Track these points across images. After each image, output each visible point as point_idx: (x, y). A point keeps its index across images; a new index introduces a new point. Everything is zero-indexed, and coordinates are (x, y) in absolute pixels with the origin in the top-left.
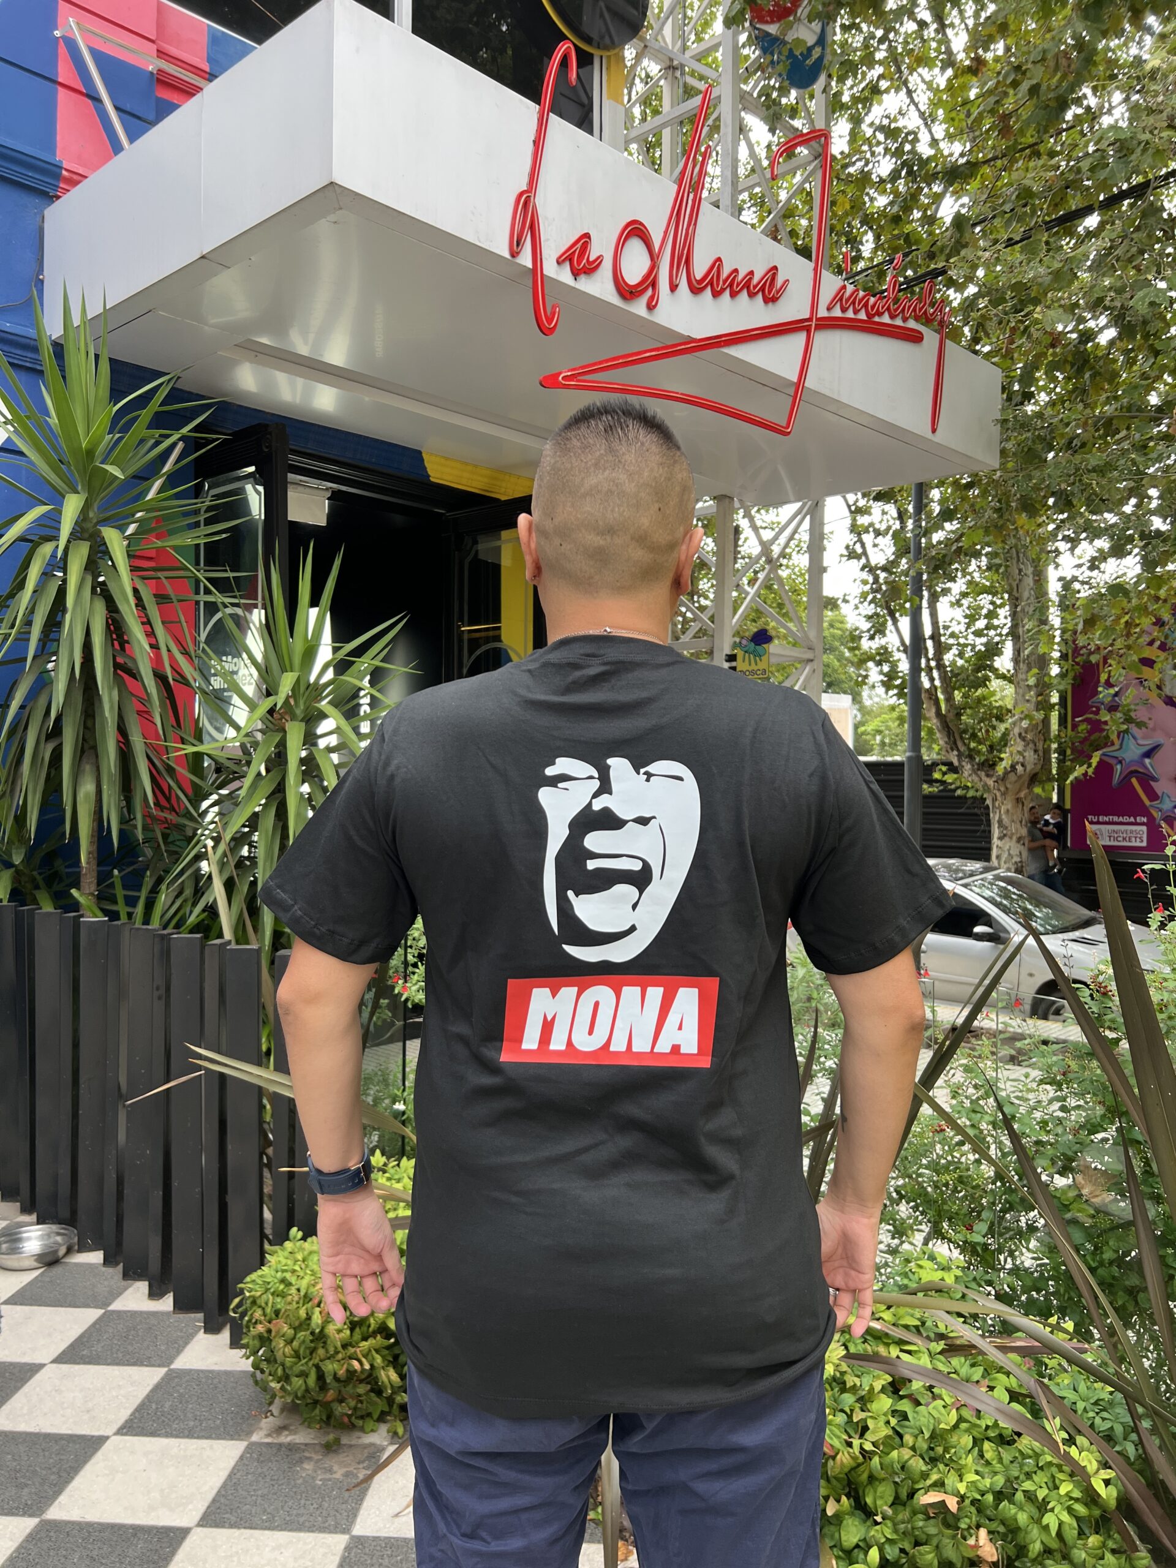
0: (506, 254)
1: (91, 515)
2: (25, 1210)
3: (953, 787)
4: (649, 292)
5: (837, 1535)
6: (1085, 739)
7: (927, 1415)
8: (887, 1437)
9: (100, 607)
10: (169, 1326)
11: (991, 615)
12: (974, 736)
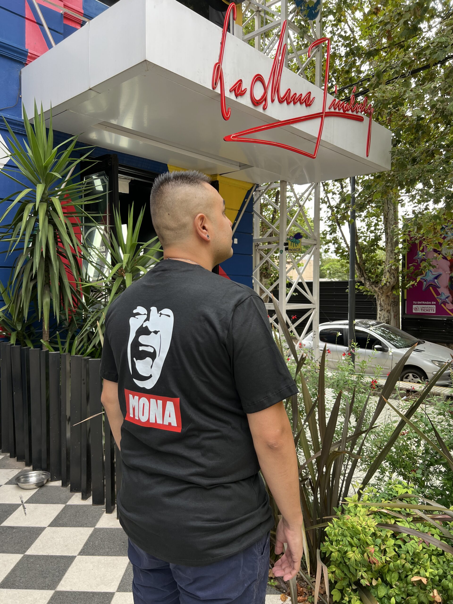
0: (211, 88)
1: (46, 192)
2: (27, 465)
3: (362, 291)
4: (264, 103)
5: (376, 592)
6: (413, 272)
7: (410, 546)
8: (394, 555)
9: (51, 229)
10: (92, 511)
11: (376, 225)
12: (370, 272)
